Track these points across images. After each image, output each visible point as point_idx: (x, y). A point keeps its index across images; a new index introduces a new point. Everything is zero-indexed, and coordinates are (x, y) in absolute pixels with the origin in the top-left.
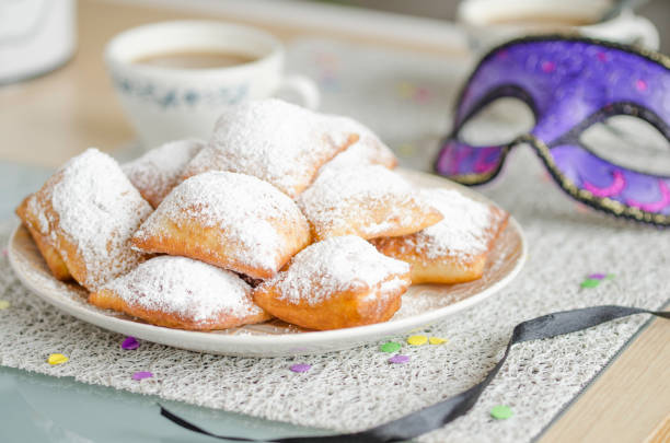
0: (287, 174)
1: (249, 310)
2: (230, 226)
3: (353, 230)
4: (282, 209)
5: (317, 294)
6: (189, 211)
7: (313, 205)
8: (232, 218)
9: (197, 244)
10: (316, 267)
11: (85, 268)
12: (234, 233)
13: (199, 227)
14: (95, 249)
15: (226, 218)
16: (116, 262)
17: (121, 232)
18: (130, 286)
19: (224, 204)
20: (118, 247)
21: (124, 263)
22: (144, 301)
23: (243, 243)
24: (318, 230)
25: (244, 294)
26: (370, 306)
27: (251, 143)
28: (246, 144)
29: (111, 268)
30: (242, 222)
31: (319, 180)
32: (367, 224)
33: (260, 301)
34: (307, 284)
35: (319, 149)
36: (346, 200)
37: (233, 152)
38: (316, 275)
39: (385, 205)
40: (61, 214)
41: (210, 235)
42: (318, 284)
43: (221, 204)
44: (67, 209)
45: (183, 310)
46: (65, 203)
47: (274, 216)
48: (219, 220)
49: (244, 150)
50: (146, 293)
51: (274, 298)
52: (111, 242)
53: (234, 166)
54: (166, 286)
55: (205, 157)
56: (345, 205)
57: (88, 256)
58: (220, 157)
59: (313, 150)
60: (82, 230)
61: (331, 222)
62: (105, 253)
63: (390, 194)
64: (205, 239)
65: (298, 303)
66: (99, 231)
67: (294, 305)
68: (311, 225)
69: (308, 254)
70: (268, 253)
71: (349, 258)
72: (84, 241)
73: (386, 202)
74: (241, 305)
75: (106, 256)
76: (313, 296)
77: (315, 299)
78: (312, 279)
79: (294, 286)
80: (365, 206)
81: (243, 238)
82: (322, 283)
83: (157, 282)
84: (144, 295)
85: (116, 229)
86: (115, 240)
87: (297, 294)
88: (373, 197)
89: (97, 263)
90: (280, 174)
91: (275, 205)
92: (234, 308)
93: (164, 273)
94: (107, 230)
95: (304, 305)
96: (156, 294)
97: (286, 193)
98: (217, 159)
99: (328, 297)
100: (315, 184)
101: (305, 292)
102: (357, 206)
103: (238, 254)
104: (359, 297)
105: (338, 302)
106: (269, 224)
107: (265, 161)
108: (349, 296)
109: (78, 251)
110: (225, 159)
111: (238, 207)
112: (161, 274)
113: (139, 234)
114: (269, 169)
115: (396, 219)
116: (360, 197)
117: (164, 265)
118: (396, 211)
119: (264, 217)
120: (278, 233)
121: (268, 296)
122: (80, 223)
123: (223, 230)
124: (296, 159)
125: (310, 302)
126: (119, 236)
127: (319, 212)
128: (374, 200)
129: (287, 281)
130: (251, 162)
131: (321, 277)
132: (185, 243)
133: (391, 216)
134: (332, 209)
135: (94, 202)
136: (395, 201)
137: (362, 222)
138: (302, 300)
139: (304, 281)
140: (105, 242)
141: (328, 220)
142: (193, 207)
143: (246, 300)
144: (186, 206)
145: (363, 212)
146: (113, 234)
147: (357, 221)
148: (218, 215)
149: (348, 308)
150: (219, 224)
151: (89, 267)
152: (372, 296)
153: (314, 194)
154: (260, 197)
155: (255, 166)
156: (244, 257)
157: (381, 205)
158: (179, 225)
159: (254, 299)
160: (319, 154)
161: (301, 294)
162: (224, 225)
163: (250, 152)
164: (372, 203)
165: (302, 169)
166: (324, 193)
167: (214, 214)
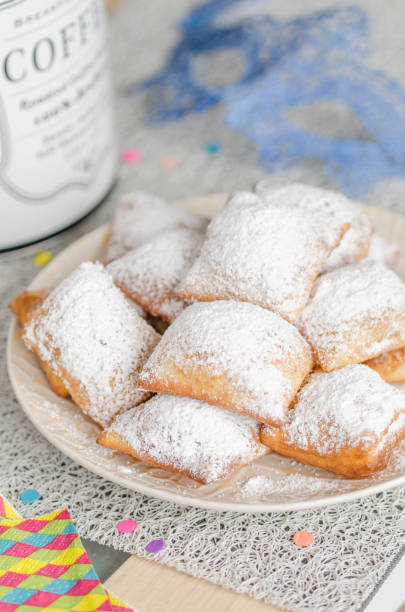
0: (286, 298)
1: (257, 451)
2: (236, 375)
3: (355, 355)
4: (286, 347)
5: (326, 444)
6: (194, 359)
7: (313, 326)
8: (238, 367)
9: (203, 391)
10: (323, 413)
11: (89, 401)
12: (240, 382)
13: (205, 375)
14: (99, 386)
15: (232, 367)
16: (120, 396)
17: (123, 368)
18: (140, 436)
19: (229, 353)
20: (121, 383)
21: (128, 396)
22: (153, 453)
23: (250, 393)
24: (321, 358)
25: (251, 436)
26: (379, 457)
27: (248, 266)
28: (244, 265)
29: (114, 402)
30: (248, 369)
31: (318, 296)
32: (368, 345)
33: (268, 442)
34: (315, 431)
35: (314, 260)
36: (347, 322)
37: (229, 273)
38: (323, 421)
39: (386, 322)
40: (62, 349)
41: (218, 385)
42: (327, 432)
43: (226, 353)
44: (68, 346)
45: (194, 470)
46: (65, 339)
47: (280, 359)
48: (226, 369)
49: (241, 274)
50: (156, 444)
51: (282, 441)
52: (114, 379)
53: (233, 289)
54: (175, 438)
55: (200, 274)
56: (346, 328)
57: (91, 391)
58: (217, 277)
59: (309, 263)
60: (84, 367)
61: (334, 349)
62: (108, 389)
63: (389, 309)
64: (212, 386)
65: (306, 449)
66: (102, 368)
67: (302, 451)
68: (313, 349)
69: (315, 393)
70: (276, 402)
71: (356, 403)
72: (87, 377)
73: (386, 318)
74: (249, 449)
75: (110, 392)
76: (322, 445)
77: (325, 448)
78: (319, 426)
79: (303, 431)
80: (366, 326)
81: (250, 387)
82: (330, 433)
83: (166, 432)
84: (154, 446)
85: (119, 365)
86: (118, 377)
87: (305, 441)
88: (373, 316)
89: (101, 398)
90: (280, 299)
91: (279, 343)
92: (243, 456)
93: (172, 423)
94: (109, 368)
95: (312, 451)
96: (166, 445)
97: (286, 319)
98: (214, 279)
99: (337, 451)
100: (314, 300)
101: (313, 440)
102: (358, 328)
103: (246, 403)
104: (370, 453)
105: (348, 456)
106: (274, 367)
107: (264, 285)
108: (360, 453)
109: (81, 386)
110: (221, 279)
111: (244, 354)
112: (169, 422)
113: (144, 376)
114: (268, 294)
115: (397, 334)
116: (360, 318)
117: (171, 413)
118: (395, 325)
119: (269, 361)
120: (283, 375)
121: (275, 439)
122: (82, 360)
123: (230, 380)
124: (294, 279)
125: (319, 450)
126: (122, 373)
127: (321, 335)
128: (374, 319)
129: (295, 424)
130: (249, 286)
131: (330, 425)
132: (191, 390)
133: (391, 333)
134: (334, 333)
135: (94, 337)
136: (394, 315)
137: (364, 344)
138: (310, 447)
139: (312, 428)
140: (108, 380)
141: (330, 346)
142: (198, 355)
143: (253, 442)
144: (191, 352)
145: (364, 333)
146: (116, 371)
147: (359, 344)
148: (225, 364)
149: (359, 462)
150: (225, 374)
151: (92, 400)
152: (381, 446)
153: (313, 312)
154: (264, 339)
155: (254, 290)
156: (252, 406)
157: (381, 323)
158: (185, 372)
159: (261, 438)
160: (316, 265)
161: (309, 440)
162: (231, 374)
163: (247, 277)
164: (373, 322)
165: (302, 287)
166: (324, 314)
167: (221, 363)
